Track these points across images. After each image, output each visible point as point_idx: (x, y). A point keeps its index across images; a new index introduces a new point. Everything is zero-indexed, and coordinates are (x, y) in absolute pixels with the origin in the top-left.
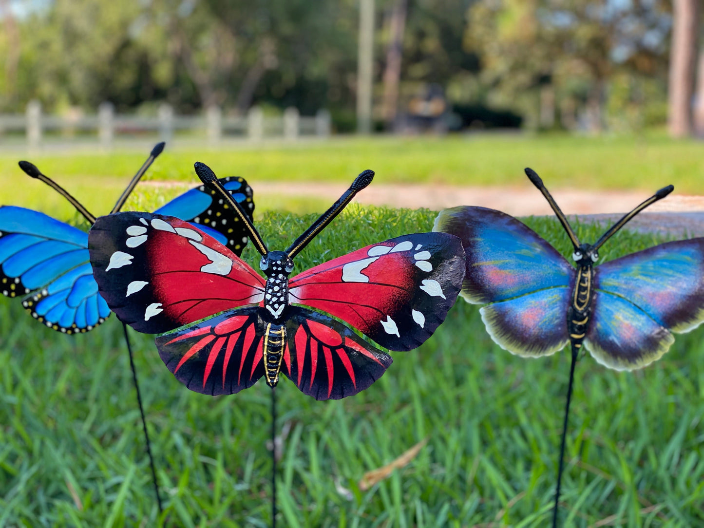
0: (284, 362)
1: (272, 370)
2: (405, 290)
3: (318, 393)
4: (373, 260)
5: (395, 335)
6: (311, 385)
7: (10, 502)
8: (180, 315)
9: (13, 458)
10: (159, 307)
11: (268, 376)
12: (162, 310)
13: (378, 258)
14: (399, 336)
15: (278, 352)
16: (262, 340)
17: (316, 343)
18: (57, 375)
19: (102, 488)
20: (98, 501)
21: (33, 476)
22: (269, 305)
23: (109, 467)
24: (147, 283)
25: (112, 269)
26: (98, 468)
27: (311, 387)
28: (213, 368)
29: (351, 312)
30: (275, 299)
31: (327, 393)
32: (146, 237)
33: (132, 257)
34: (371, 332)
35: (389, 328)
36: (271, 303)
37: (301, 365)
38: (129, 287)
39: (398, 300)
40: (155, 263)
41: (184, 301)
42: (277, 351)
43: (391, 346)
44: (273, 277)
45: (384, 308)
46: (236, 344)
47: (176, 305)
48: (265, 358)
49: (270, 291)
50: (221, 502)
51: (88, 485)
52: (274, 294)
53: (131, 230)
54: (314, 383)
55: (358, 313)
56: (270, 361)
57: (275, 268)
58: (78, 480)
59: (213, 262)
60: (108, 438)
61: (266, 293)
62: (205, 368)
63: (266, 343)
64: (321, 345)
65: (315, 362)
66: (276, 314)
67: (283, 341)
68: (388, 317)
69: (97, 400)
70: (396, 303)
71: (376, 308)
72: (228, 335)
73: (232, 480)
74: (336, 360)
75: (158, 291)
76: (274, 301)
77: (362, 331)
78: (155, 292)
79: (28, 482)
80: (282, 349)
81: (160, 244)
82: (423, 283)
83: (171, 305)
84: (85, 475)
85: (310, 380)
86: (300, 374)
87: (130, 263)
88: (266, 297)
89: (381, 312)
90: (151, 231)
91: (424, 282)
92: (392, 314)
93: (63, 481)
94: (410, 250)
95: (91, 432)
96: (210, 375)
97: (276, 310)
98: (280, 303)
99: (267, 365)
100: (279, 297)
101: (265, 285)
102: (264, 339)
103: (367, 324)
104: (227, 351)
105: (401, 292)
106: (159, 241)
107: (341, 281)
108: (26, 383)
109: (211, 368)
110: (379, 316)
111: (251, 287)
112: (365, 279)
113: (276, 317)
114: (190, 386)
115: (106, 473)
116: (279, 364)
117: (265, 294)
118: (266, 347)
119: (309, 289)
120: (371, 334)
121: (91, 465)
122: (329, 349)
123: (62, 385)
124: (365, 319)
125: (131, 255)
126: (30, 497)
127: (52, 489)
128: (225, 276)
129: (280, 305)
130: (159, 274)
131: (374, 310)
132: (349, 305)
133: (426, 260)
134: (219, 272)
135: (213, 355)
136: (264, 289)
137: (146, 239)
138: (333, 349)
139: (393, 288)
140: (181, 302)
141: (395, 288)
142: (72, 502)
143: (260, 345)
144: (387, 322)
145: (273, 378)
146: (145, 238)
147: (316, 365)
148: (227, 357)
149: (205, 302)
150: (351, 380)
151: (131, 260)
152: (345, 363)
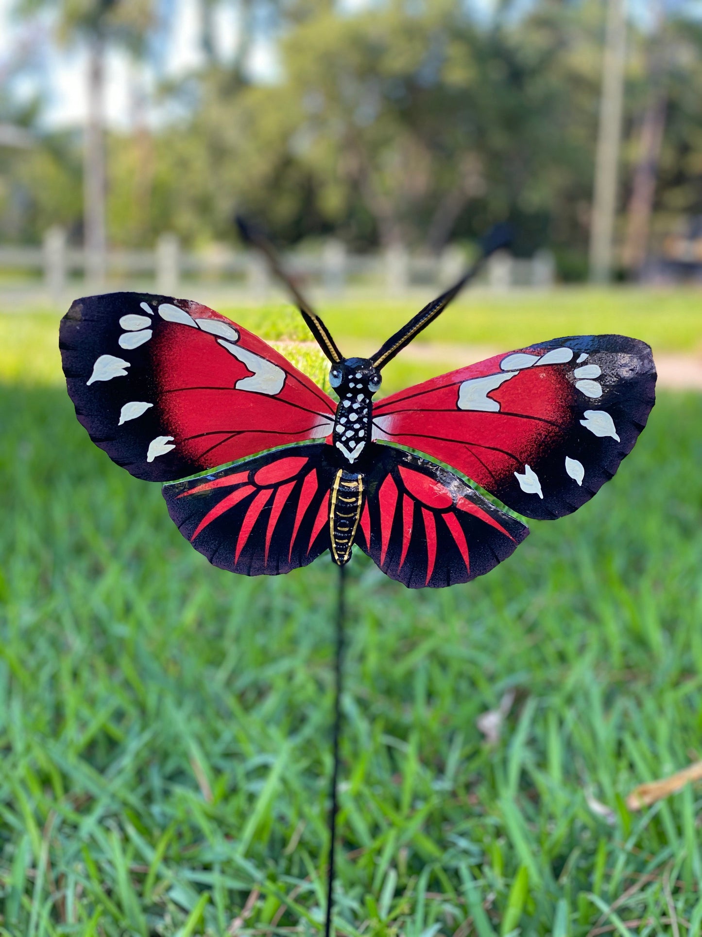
0: (360, 529)
1: (341, 541)
2: (557, 426)
3: (410, 578)
4: (508, 376)
5: (536, 495)
6: (401, 565)
7: (111, 780)
8: (202, 455)
9: (119, 716)
10: (169, 443)
11: (334, 551)
12: (173, 446)
13: (516, 373)
14: (542, 497)
15: (353, 514)
16: (327, 496)
17: (412, 502)
18: (184, 599)
19: (240, 769)
20: (233, 790)
21: (146, 745)
22: (341, 442)
23: (251, 739)
24: (151, 405)
25: (96, 382)
26: (235, 740)
27: (400, 568)
28: (250, 536)
29: (470, 456)
30: (350, 434)
31: (425, 577)
32: (150, 332)
33: (128, 365)
34: (498, 488)
35: (527, 484)
36: (344, 439)
37: (386, 534)
38: (123, 410)
39: (543, 442)
40: (164, 374)
41: (207, 434)
42: (351, 513)
43: (528, 512)
44: (349, 399)
45: (521, 453)
46: (287, 501)
47: (197, 439)
48: (332, 524)
49: (343, 420)
50: (413, 808)
51: (222, 763)
52: (349, 426)
53: (127, 321)
54: (405, 563)
55: (479, 459)
56: (339, 528)
57: (352, 385)
58: (207, 755)
59: (254, 373)
60: (251, 696)
61: (337, 423)
62: (238, 535)
63: (334, 501)
64: (418, 505)
65: (408, 531)
66: (352, 457)
67: (360, 497)
68: (527, 467)
69: (237, 639)
70: (540, 445)
71: (509, 452)
72: (276, 486)
73: (428, 775)
74: (442, 527)
75: (168, 418)
76: (349, 437)
77: (484, 487)
78: (162, 419)
79: (137, 755)
80: (359, 510)
81: (172, 344)
82: (586, 417)
83: (188, 439)
84: (217, 749)
85: (399, 558)
86: (385, 548)
87: (125, 373)
88: (337, 430)
89: (516, 459)
90: (158, 324)
91: (587, 414)
92: (534, 462)
93: (186, 755)
94: (569, 363)
95: (229, 683)
96: (247, 545)
97: (351, 450)
98: (358, 440)
99: (333, 533)
100: (357, 431)
101: (335, 411)
102: (331, 494)
103: (493, 476)
104: (273, 511)
105: (550, 429)
106: (171, 339)
107: (456, 408)
108: (142, 609)
109: (247, 535)
110: (512, 465)
111: (313, 414)
112: (494, 407)
113: (352, 462)
114: (214, 559)
115: (248, 748)
116: (353, 533)
117: (335, 425)
118: (333, 507)
119: (404, 419)
120: (498, 491)
121: (226, 736)
122: (431, 513)
123: (189, 616)
124: (490, 469)
125: (126, 360)
126: (140, 775)
127: (170, 766)
128: (273, 397)
129: (357, 443)
130: (169, 391)
131: (506, 455)
132: (467, 446)
133: (594, 380)
134: (264, 390)
135: (251, 516)
136: (334, 417)
137: (151, 337)
138: (438, 513)
139: (537, 421)
140: (203, 435)
141: (541, 423)
142: (197, 788)
143: (325, 503)
144: (525, 474)
145: (343, 553)
146: (148, 335)
147: (409, 536)
148: (273, 522)
149: (242, 435)
150: (463, 561)
151: (126, 369)
152: (455, 535)
